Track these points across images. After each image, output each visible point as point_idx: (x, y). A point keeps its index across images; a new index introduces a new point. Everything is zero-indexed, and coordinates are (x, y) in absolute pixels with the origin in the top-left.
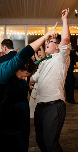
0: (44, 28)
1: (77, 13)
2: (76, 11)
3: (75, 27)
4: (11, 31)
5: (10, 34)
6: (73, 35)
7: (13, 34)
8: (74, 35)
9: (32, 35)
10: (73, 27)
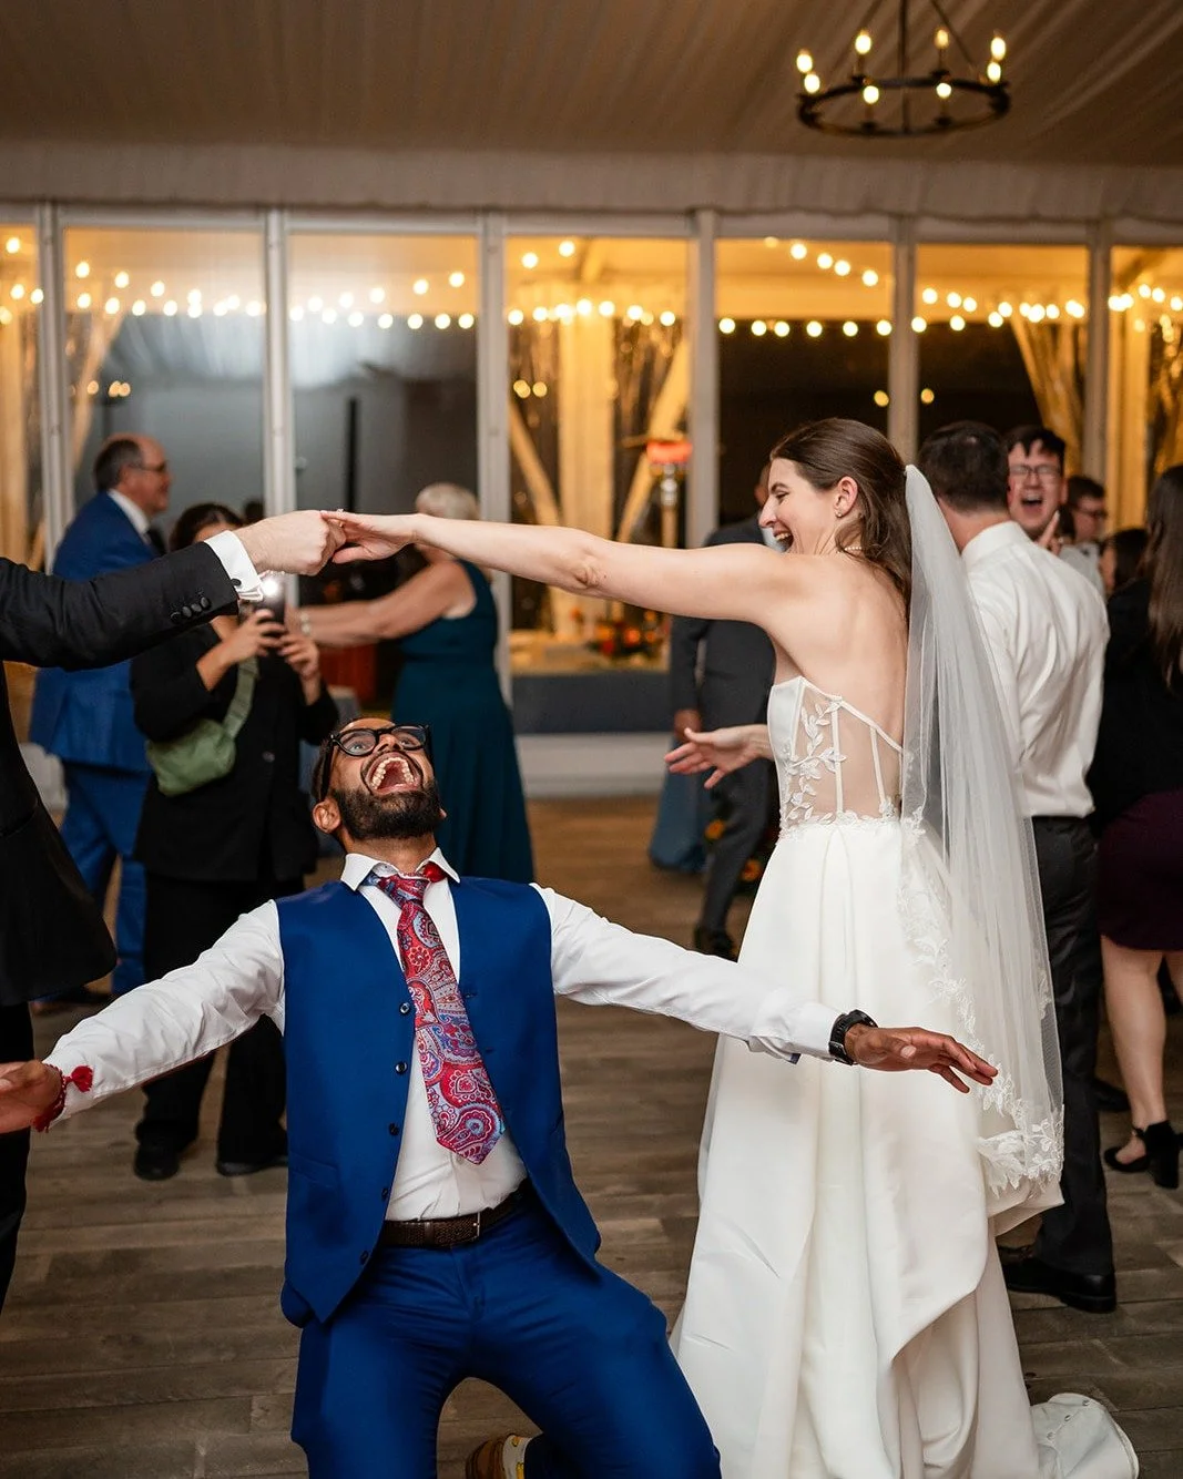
0: (469, 248)
1: (812, 84)
2: (804, 62)
3: (799, 250)
4: (122, 280)
5: (113, 307)
6: (770, 334)
7: (139, 309)
8: (782, 330)
9: (343, 318)
10: (771, 242)
